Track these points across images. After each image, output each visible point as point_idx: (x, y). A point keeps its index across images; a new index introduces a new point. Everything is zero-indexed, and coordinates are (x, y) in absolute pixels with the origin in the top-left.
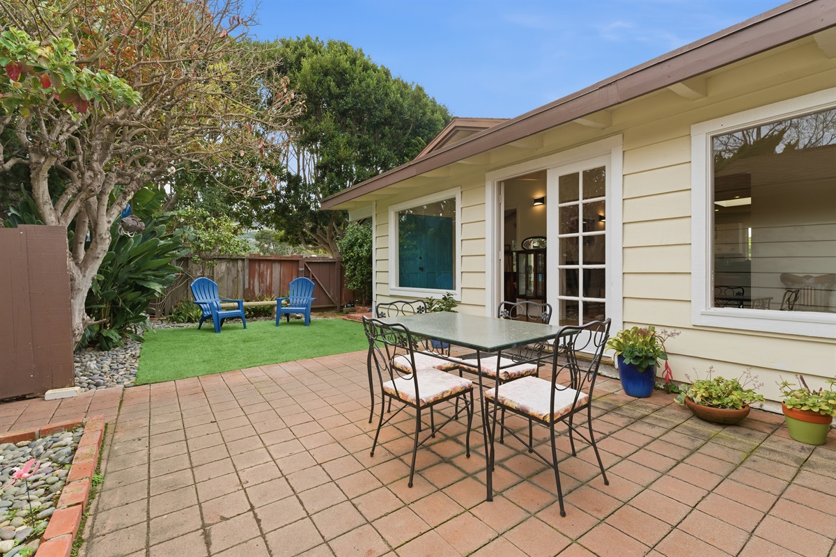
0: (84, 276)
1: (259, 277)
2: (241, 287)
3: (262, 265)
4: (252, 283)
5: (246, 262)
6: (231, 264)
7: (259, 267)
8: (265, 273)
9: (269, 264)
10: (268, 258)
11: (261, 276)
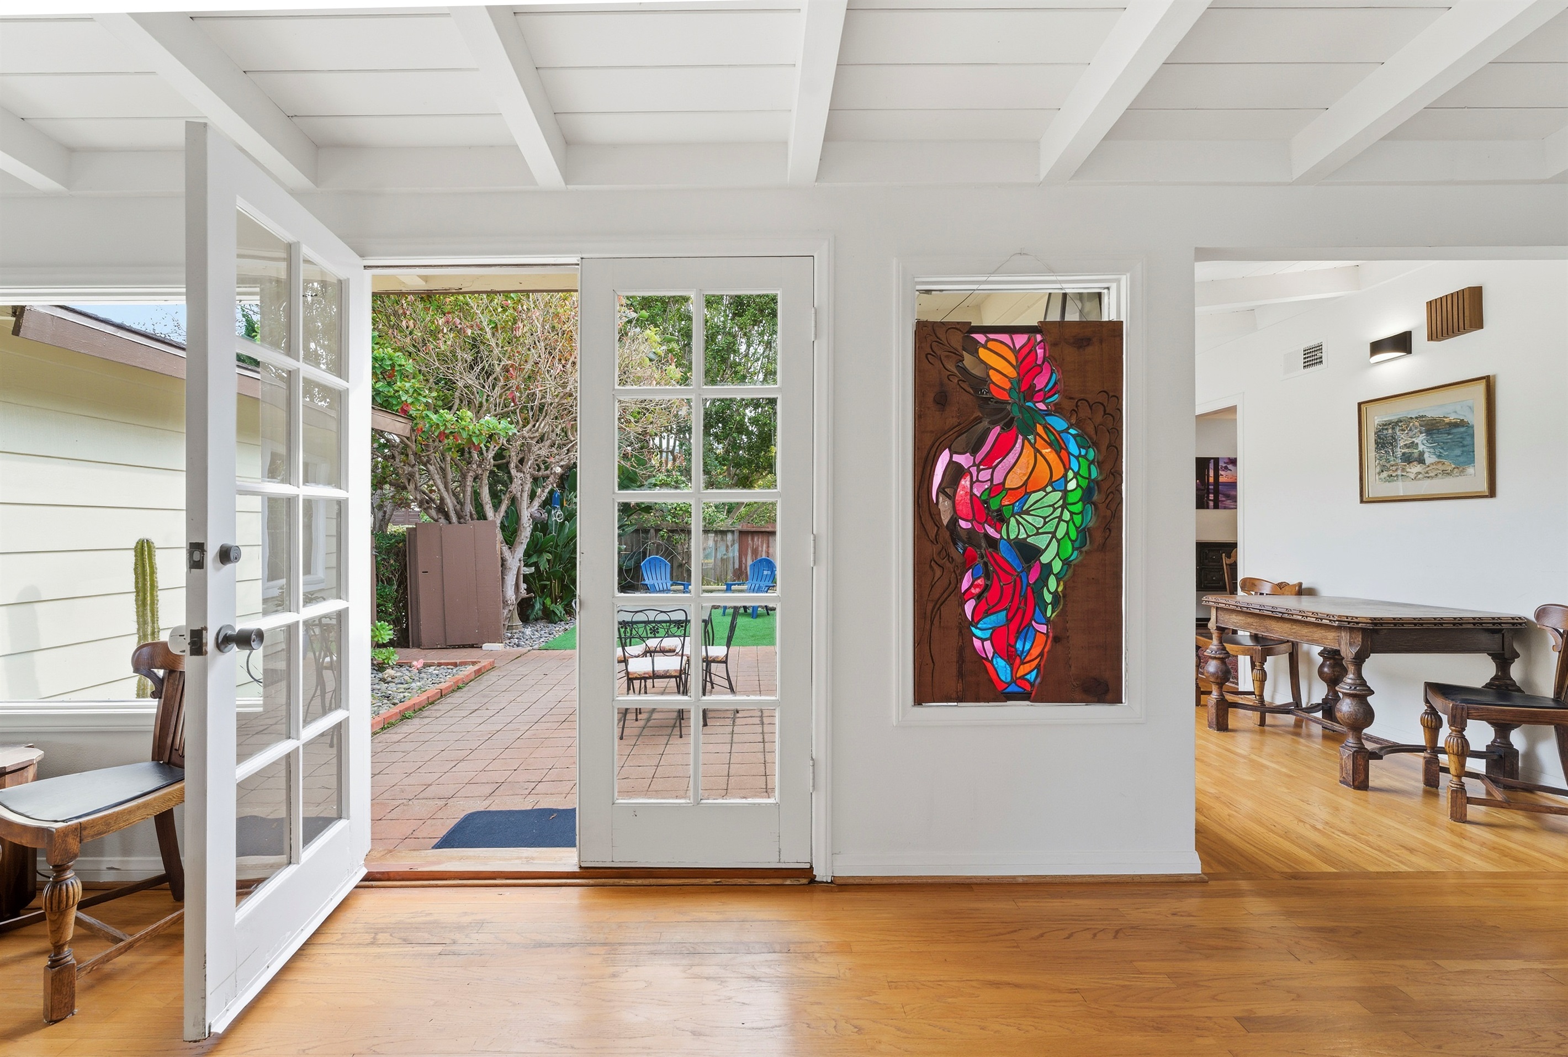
0: (513, 558)
1: (752, 553)
2: (731, 567)
3: (756, 539)
4: (744, 561)
5: (736, 534)
6: (720, 536)
7: (753, 540)
8: (760, 549)
9: (765, 538)
10: (763, 530)
11: (755, 552)
